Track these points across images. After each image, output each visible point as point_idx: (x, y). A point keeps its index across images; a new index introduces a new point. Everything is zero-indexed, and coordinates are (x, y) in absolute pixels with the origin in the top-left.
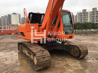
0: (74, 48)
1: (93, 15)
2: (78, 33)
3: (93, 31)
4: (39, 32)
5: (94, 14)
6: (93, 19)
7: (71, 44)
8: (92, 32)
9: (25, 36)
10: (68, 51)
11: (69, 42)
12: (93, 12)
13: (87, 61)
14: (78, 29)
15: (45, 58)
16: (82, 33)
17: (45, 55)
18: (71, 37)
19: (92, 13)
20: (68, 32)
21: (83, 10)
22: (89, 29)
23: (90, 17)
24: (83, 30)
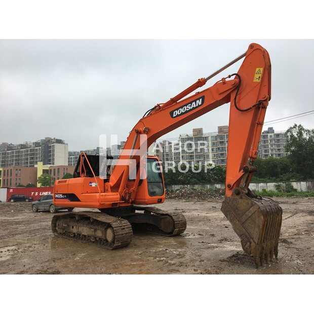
0: (165, 218)
1: (220, 146)
2: (182, 196)
3: (219, 189)
4: (104, 192)
5: (222, 143)
6: (222, 154)
7: (161, 212)
8: (217, 191)
9: (80, 201)
10: (156, 224)
11: (158, 209)
12: (221, 137)
13: (185, 237)
14: (184, 183)
15: (124, 229)
16: (192, 193)
17: (124, 226)
18: (160, 201)
19: (219, 140)
20: (155, 192)
21: (194, 130)
22: (210, 182)
23: (212, 150)
24: (196, 187)
